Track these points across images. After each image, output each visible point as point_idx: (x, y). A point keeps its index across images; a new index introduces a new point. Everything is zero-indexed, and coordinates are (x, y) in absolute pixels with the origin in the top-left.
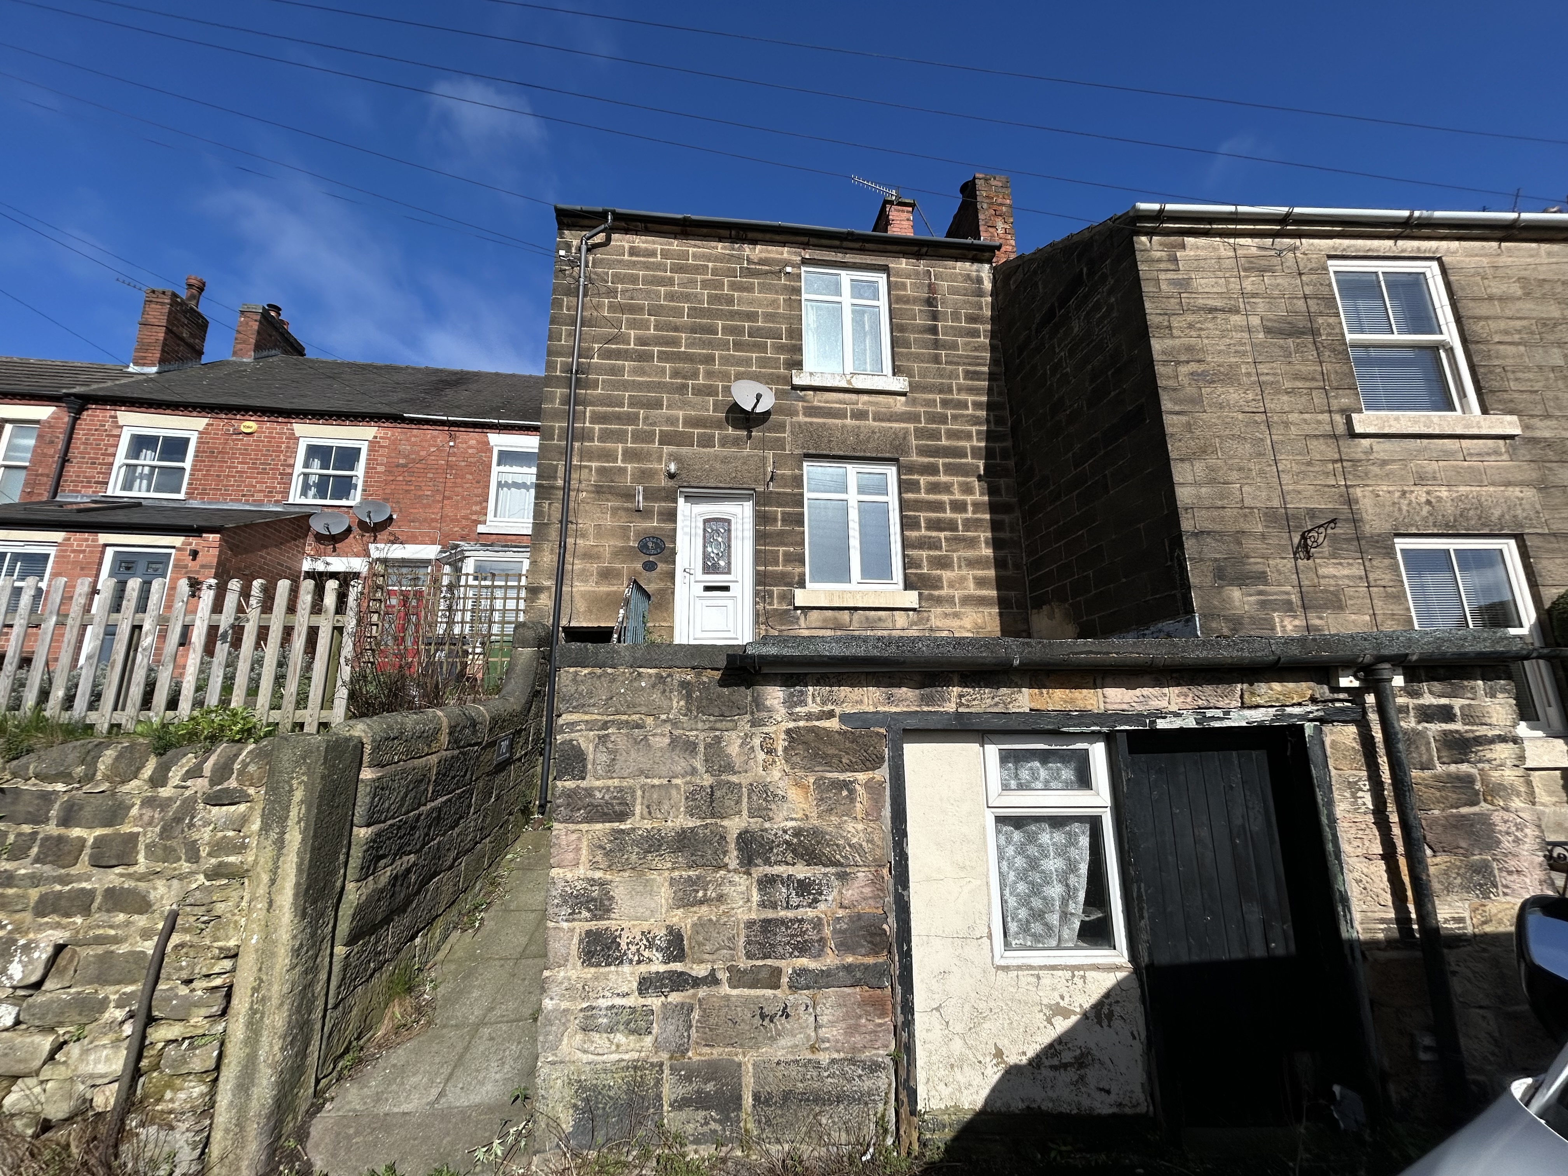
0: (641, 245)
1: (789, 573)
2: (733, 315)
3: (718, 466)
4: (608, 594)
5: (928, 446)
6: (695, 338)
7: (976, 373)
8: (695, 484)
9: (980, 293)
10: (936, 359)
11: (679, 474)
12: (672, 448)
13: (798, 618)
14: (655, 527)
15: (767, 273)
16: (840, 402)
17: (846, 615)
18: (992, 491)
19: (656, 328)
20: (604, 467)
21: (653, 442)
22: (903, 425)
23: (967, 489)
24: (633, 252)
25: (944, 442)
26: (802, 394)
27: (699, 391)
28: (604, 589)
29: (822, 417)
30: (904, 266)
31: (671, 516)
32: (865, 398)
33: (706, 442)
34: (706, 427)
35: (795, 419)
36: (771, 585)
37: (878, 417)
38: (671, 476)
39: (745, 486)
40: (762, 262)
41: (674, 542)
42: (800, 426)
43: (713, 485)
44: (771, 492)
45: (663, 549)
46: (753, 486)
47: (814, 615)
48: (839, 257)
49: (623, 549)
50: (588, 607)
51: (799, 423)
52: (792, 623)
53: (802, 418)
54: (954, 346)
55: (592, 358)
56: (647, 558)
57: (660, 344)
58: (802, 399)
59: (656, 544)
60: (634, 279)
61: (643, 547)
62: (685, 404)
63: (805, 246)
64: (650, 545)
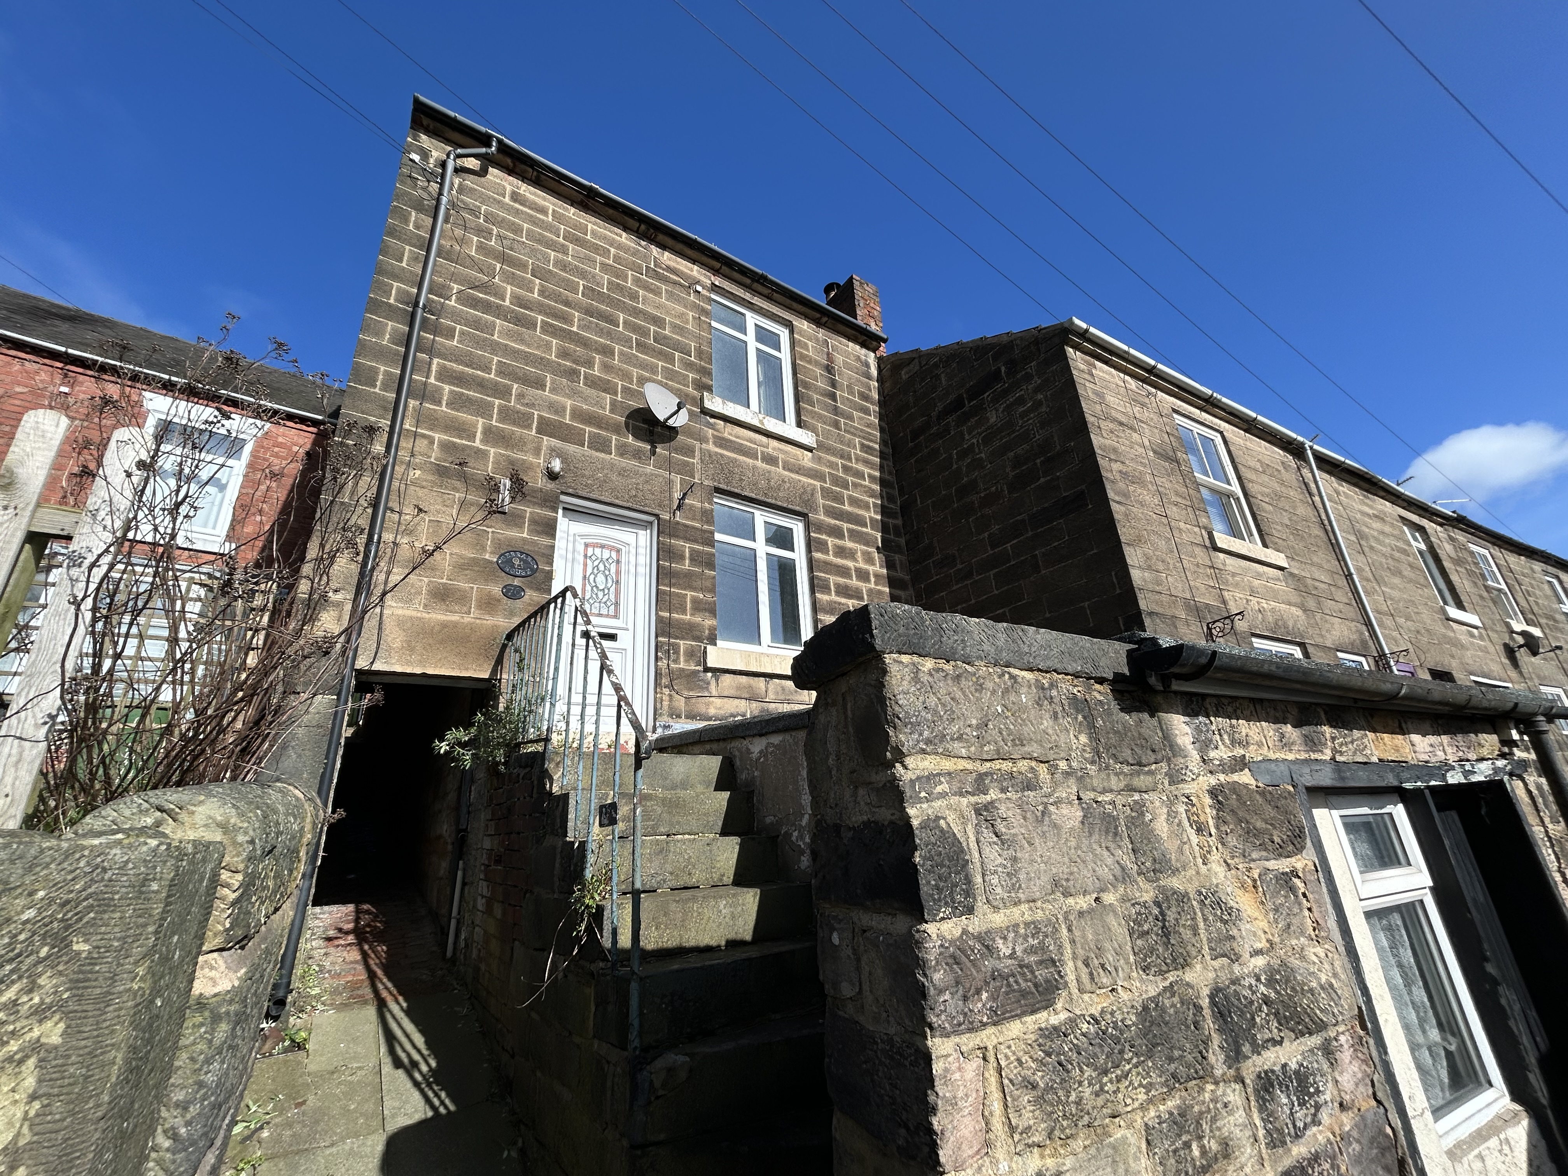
0: (528, 194)
1: (699, 625)
2: (637, 312)
3: (614, 477)
4: (444, 625)
5: (834, 507)
6: (590, 322)
7: (869, 447)
8: (584, 494)
9: (869, 377)
10: (836, 425)
11: (563, 476)
12: (554, 442)
13: (708, 683)
14: (524, 539)
15: (675, 283)
16: (751, 441)
17: (761, 682)
18: (889, 565)
19: (542, 292)
20: (454, 444)
21: (529, 427)
22: (812, 481)
23: (869, 560)
24: (515, 197)
25: (847, 507)
26: (712, 420)
27: (592, 382)
28: (439, 616)
29: (733, 451)
30: (805, 327)
31: (550, 529)
32: (774, 443)
33: (601, 445)
34: (600, 428)
35: (704, 446)
36: (677, 638)
37: (787, 467)
38: (552, 476)
39: (646, 509)
40: (669, 269)
41: (551, 564)
42: (710, 456)
43: (608, 500)
44: (678, 523)
45: (534, 571)
46: (657, 512)
47: (727, 679)
48: (748, 296)
49: (474, 562)
50: (409, 642)
51: (708, 451)
52: (702, 688)
53: (711, 447)
54: (850, 418)
55: (449, 298)
56: (509, 580)
57: (547, 314)
58: (712, 426)
59: (525, 562)
60: (517, 230)
61: (505, 565)
62: (574, 393)
63: (716, 272)
64: (517, 562)
